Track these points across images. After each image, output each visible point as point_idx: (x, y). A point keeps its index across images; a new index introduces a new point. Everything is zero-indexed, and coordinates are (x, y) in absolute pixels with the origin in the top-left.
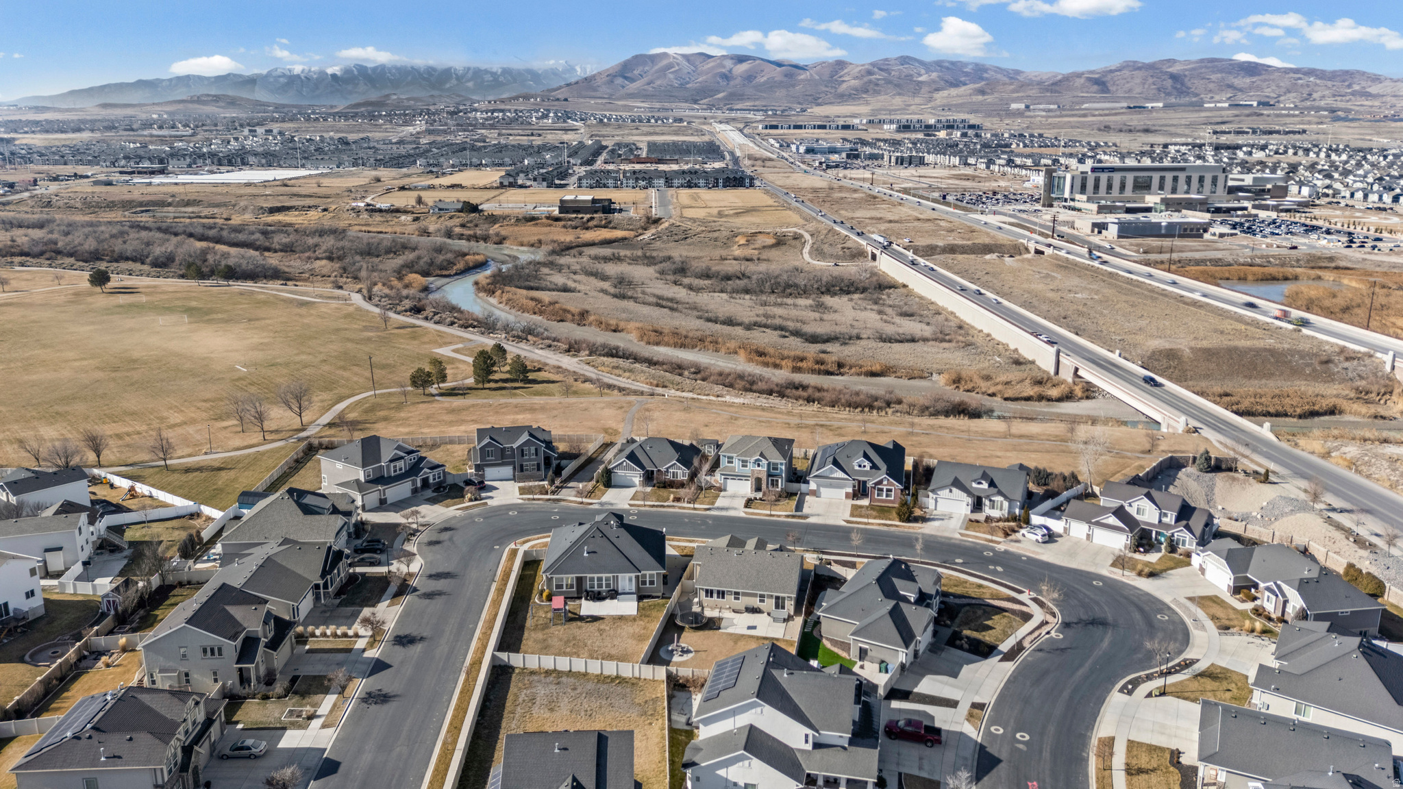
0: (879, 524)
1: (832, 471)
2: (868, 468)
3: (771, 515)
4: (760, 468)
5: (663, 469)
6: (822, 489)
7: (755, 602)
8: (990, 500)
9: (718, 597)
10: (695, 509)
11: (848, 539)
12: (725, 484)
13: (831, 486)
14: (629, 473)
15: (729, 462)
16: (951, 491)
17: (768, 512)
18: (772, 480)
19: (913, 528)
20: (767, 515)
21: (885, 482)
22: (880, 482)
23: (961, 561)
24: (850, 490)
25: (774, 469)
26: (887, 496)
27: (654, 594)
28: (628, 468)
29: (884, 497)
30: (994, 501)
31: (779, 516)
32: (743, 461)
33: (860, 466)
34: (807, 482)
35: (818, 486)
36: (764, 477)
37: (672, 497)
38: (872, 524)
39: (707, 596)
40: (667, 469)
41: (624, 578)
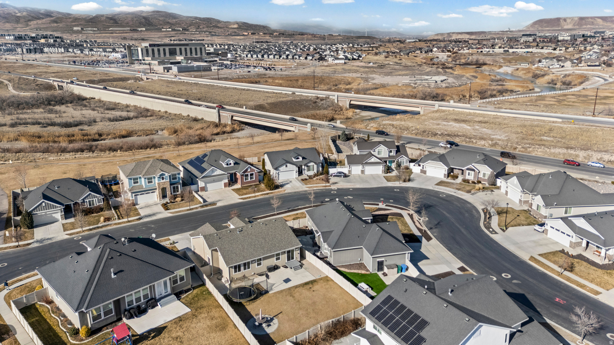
0: (262, 195)
1: (213, 171)
2: (232, 165)
3: (191, 209)
4: (164, 181)
5: (80, 201)
6: (208, 185)
7: (272, 262)
8: (307, 166)
9: (245, 269)
10: (129, 221)
11: (270, 205)
12: (136, 199)
13: (214, 181)
14: (49, 212)
15: (135, 183)
16: (286, 166)
17: (188, 208)
18: (174, 188)
19: (281, 191)
20: (188, 210)
21: (249, 170)
22: (246, 171)
23: (328, 200)
24: (226, 181)
25: (173, 179)
26: (251, 179)
27: (185, 289)
28: (47, 207)
29: (249, 180)
30: (309, 166)
31: (196, 208)
32: (148, 179)
33: (227, 164)
34: (197, 183)
35: (206, 184)
36: (168, 186)
37: (102, 219)
38: (258, 196)
39: (235, 272)
40: (83, 200)
41: (159, 285)
